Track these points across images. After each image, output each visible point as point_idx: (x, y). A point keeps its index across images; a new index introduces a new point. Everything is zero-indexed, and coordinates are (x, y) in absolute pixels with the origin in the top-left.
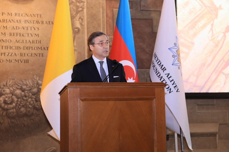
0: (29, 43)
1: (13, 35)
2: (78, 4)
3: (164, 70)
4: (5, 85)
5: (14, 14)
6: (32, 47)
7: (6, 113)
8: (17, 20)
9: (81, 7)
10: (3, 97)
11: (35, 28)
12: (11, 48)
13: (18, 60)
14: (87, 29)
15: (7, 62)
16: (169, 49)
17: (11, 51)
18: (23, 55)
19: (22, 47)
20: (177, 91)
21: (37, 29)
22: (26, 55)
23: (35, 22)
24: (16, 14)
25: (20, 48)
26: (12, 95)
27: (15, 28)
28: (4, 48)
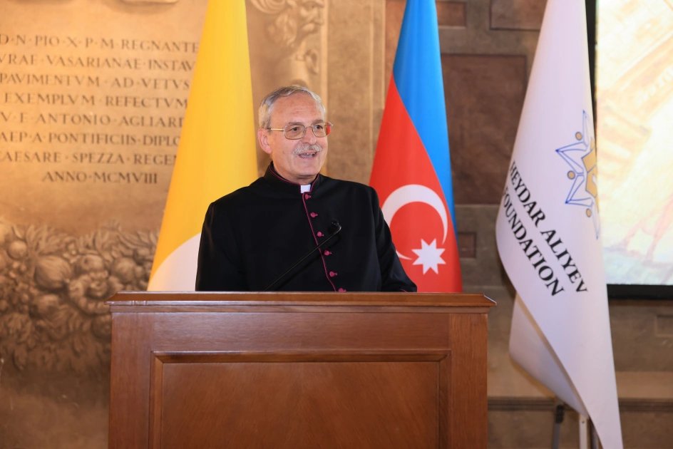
0: (160, 125)
1: (114, 102)
2: (304, 12)
3: (538, 219)
4: (90, 244)
5: (120, 43)
6: (168, 138)
7: (92, 325)
8: (128, 61)
9: (312, 21)
10: (85, 281)
11: (177, 82)
12: (108, 139)
13: (128, 175)
14: (329, 84)
15: (97, 179)
16: (557, 151)
17: (109, 148)
18: (143, 160)
19: (139, 136)
20: (578, 290)
21: (182, 86)
22: (151, 160)
23: (178, 65)
24: (124, 44)
25: (133, 140)
26: (110, 273)
27: (121, 82)
28: (89, 140)
